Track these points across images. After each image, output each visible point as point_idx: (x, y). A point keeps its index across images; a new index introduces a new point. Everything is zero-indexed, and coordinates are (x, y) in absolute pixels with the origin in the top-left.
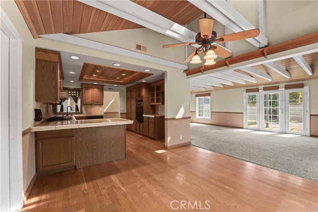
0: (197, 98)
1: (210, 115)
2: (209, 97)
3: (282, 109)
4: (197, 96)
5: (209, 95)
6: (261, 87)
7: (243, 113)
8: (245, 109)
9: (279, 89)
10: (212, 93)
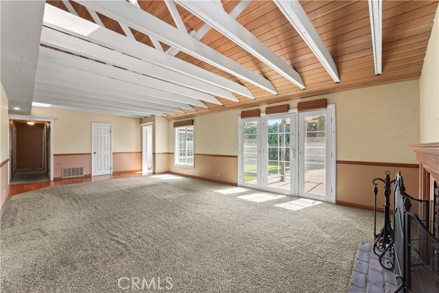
0: (177, 129)
1: (193, 161)
2: (191, 128)
3: (294, 150)
4: (176, 125)
5: (192, 123)
6: (263, 108)
8: (240, 148)
9: (290, 111)
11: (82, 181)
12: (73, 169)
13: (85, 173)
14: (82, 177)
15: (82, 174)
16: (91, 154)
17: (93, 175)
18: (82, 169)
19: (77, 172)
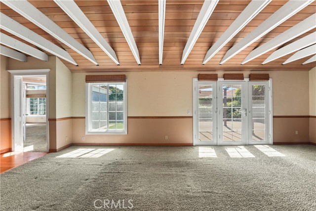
0: (89, 84)
1: (125, 125)
4: (89, 79)
5: (123, 79)
6: (220, 73)
7: (192, 117)
10: (130, 76)
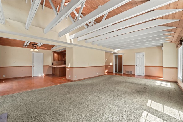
11: (131, 76)
12: (129, 71)
13: (133, 73)
14: (132, 75)
15: (132, 73)
16: (135, 66)
17: (136, 75)
18: (131, 71)
19: (130, 72)
